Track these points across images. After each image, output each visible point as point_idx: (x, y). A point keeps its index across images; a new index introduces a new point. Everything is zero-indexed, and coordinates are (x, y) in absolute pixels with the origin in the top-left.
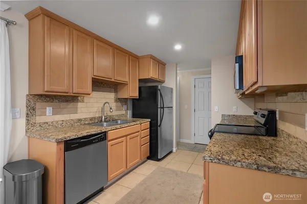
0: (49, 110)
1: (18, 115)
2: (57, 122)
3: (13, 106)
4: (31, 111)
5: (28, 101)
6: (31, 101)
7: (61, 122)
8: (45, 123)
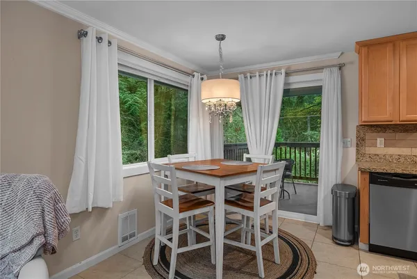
0: (380, 141)
1: (349, 144)
2: (391, 156)
3: (344, 135)
4: (361, 142)
5: (358, 131)
6: (361, 131)
7: (397, 157)
8: (375, 155)
